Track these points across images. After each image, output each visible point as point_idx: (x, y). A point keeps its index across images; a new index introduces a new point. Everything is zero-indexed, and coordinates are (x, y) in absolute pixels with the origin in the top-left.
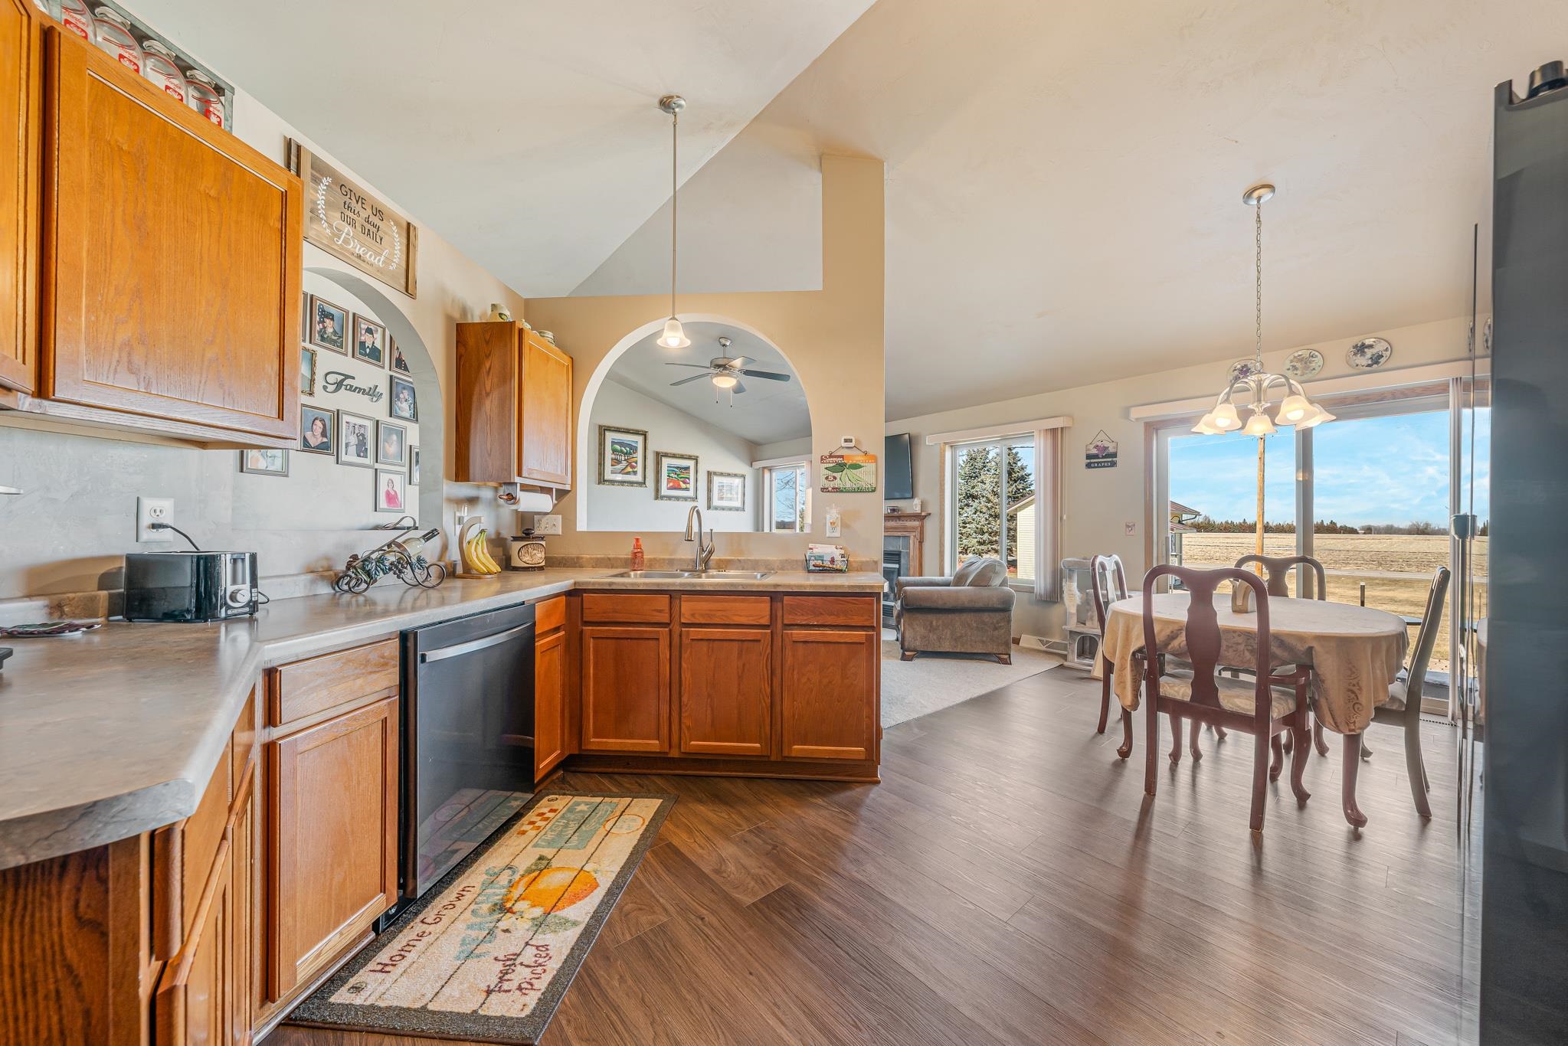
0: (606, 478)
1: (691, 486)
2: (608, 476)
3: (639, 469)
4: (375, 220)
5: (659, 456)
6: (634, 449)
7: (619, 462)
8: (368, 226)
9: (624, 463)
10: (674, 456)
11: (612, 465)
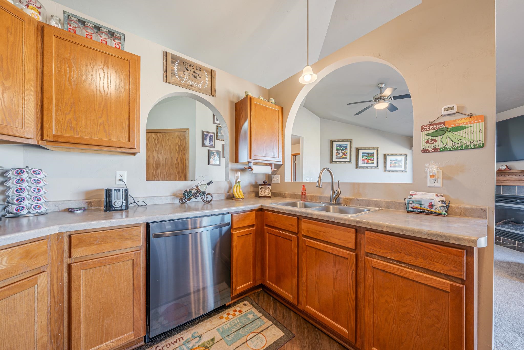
0: (333, 161)
1: (375, 161)
2: (335, 159)
3: (348, 156)
4: (198, 72)
5: (358, 150)
6: (346, 148)
7: (339, 154)
8: (194, 74)
9: (341, 154)
10: (365, 149)
11: (336, 155)
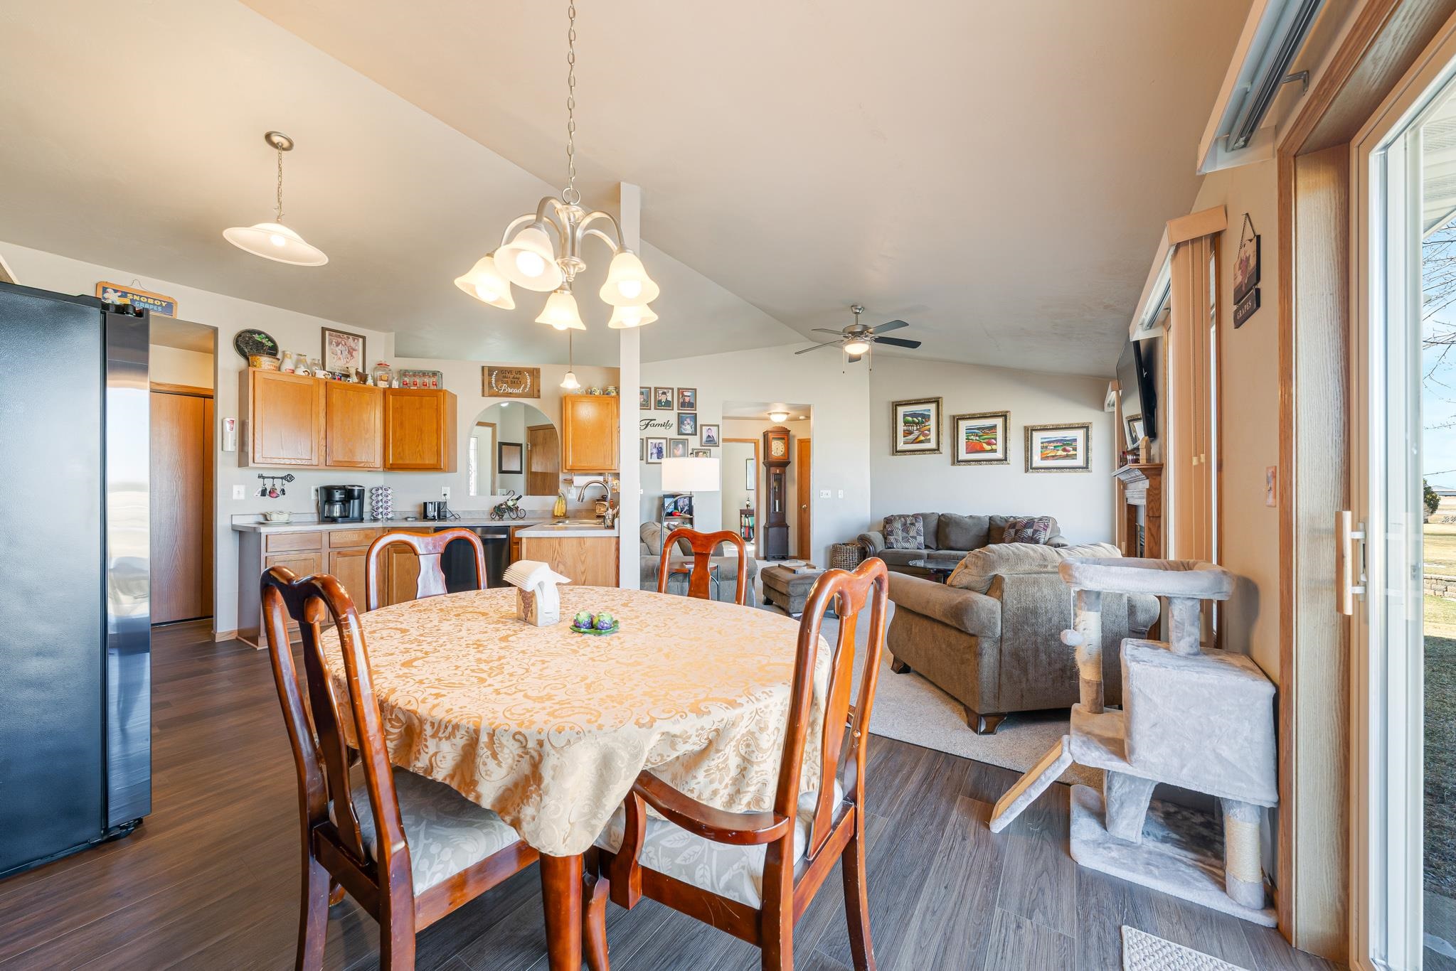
0: (898, 449)
1: (999, 446)
2: (901, 446)
3: (933, 436)
4: (518, 376)
5: (956, 420)
6: (926, 417)
7: (911, 433)
8: (513, 380)
9: (916, 433)
11: (904, 437)
